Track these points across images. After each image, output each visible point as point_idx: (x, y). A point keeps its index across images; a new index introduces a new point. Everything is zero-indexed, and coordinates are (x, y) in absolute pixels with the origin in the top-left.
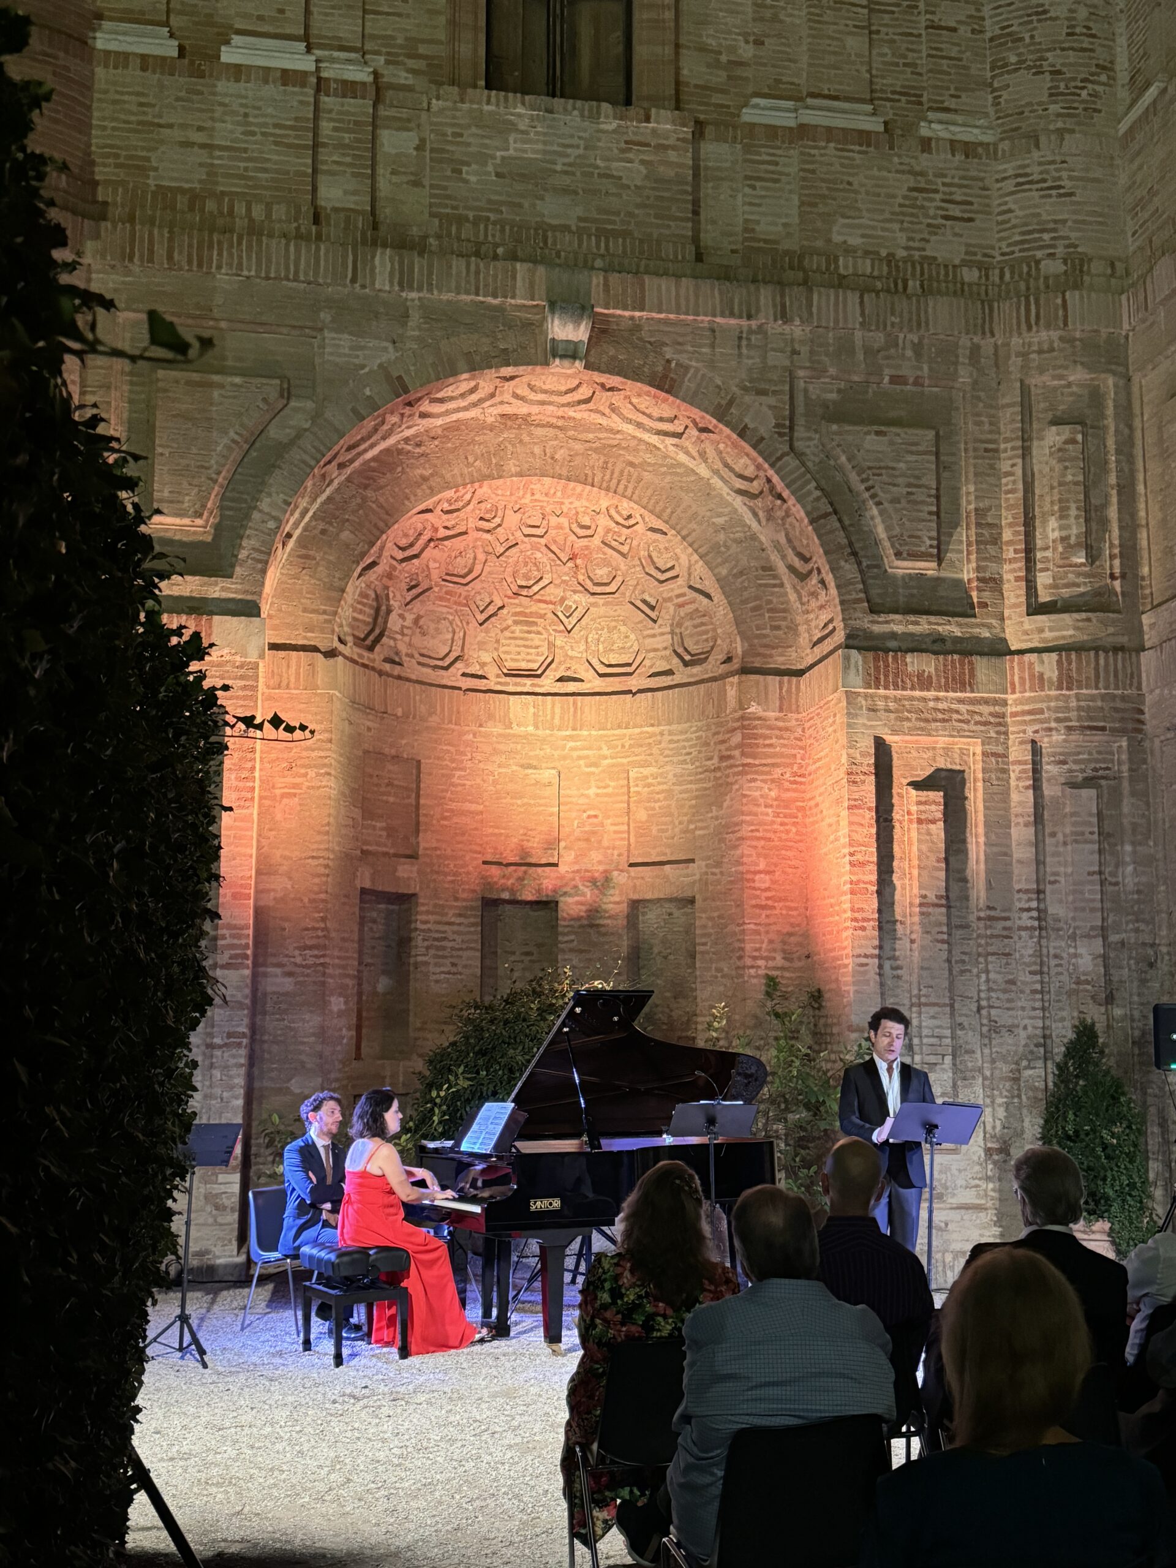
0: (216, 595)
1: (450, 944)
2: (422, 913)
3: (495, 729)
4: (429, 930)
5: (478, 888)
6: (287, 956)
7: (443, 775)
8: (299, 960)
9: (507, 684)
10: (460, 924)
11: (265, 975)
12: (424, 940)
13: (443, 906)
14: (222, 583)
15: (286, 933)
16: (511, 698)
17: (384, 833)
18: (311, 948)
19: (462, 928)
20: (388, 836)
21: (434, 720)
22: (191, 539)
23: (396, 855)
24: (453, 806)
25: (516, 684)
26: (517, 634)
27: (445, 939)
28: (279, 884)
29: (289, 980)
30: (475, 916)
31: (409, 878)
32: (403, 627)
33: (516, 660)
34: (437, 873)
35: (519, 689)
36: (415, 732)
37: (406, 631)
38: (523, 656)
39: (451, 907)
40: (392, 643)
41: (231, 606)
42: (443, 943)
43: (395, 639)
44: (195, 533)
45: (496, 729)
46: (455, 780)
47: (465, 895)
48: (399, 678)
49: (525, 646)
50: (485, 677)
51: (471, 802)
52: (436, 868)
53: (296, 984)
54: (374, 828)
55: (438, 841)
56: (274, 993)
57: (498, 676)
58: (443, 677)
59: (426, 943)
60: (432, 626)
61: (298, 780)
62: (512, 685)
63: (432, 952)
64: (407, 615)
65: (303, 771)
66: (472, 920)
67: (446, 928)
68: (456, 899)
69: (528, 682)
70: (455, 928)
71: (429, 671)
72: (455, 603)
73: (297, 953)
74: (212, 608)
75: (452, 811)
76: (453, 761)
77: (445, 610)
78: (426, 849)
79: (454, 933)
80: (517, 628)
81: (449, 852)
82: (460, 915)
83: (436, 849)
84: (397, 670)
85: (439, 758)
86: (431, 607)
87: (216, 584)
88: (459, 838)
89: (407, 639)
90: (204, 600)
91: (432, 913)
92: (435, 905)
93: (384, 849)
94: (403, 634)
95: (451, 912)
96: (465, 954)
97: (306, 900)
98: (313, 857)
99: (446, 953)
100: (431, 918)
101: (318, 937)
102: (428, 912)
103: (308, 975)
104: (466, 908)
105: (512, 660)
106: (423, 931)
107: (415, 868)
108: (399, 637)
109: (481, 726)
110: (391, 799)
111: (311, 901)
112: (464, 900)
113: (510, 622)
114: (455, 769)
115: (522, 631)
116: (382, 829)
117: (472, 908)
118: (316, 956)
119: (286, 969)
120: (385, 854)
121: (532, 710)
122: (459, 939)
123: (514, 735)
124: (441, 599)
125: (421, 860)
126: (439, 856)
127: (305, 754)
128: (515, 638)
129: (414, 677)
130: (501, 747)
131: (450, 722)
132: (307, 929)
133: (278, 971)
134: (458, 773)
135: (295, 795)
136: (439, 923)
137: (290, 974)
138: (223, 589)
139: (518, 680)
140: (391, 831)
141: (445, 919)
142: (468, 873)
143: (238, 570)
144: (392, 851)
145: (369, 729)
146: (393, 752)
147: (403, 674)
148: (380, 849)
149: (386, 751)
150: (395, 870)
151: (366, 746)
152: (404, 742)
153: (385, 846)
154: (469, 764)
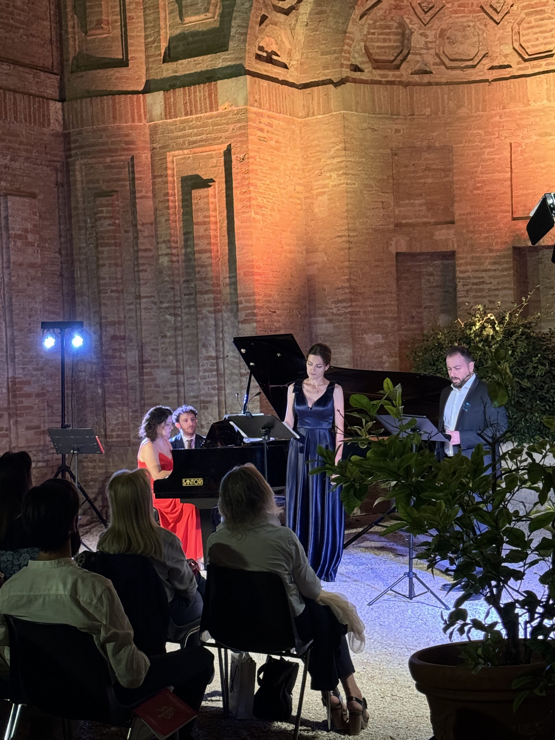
0: (220, 66)
1: (488, 286)
2: (461, 265)
3: (517, 108)
4: (469, 278)
5: (508, 240)
6: (328, 308)
7: (474, 154)
8: (335, 311)
9: (526, 68)
10: (495, 270)
11: (316, 322)
12: (464, 285)
13: (479, 258)
14: (223, 55)
15: (326, 292)
16: (528, 79)
17: (424, 208)
18: (341, 301)
19: (497, 273)
20: (428, 209)
21: (463, 111)
22: (208, 27)
23: (436, 224)
24: (485, 177)
25: (534, 67)
26: (533, 24)
27: (483, 282)
28: (320, 258)
29: (330, 325)
30: (507, 263)
31: (447, 240)
32: (426, 43)
33: (536, 46)
34: (472, 232)
35: (537, 70)
36: (446, 124)
37: (430, 45)
38: (541, 40)
39: (486, 258)
40: (418, 58)
41: (229, 71)
42: (481, 286)
43: (420, 54)
44: (210, 23)
45: (519, 108)
46: (485, 156)
47: (498, 247)
48: (429, 84)
49: (541, 32)
50: (509, 66)
51: (499, 172)
52: (471, 228)
53: (334, 327)
54: (413, 205)
55: (472, 207)
56: (322, 335)
57: (519, 63)
58: (471, 75)
59: (466, 288)
60: (459, 34)
61: (326, 182)
62: (530, 68)
63: (472, 294)
64: (428, 32)
65: (328, 174)
66: (505, 266)
67: (484, 274)
68: (491, 251)
69: (543, 62)
70: (492, 273)
71: (458, 72)
72: (470, 12)
73: (333, 306)
74: (219, 75)
75: (484, 181)
76: (481, 141)
77: (464, 20)
78: (460, 215)
79: (490, 277)
80: (532, 18)
81: (482, 214)
82: (495, 263)
83: (470, 214)
84: (426, 78)
85: (469, 141)
86: (451, 20)
87: (220, 57)
88: (490, 203)
89: (432, 51)
90: (214, 71)
91: (471, 264)
92: (473, 258)
93: (425, 220)
94: (428, 49)
95: (488, 262)
96: (501, 293)
97: (336, 268)
98: (339, 236)
99: (484, 293)
100: (469, 268)
101: (346, 293)
102: (466, 264)
103: (341, 321)
104: (500, 257)
105: (533, 46)
106: (463, 278)
107: (452, 231)
108: (424, 51)
109: (504, 108)
110: (430, 181)
111: (341, 268)
112: (498, 251)
113: (523, 16)
114: (485, 147)
115: (536, 20)
116: (421, 205)
117: (504, 257)
118: (345, 307)
119: (328, 318)
120: (425, 224)
121: (545, 86)
122: (495, 282)
123: (533, 111)
124: (456, 12)
125: (458, 224)
126: (473, 219)
127: (329, 162)
128: (532, 27)
129: (444, 80)
130: (523, 122)
131: (478, 110)
132: (339, 289)
133: (322, 319)
134: (487, 150)
135: (325, 193)
136: (477, 271)
137: (330, 321)
138: (224, 60)
139: (535, 62)
140: (431, 206)
141: (482, 268)
142: (500, 229)
143: (231, 44)
144: (433, 220)
145: (397, 131)
146: (425, 143)
147: (432, 81)
148: (420, 220)
149: (418, 144)
150: (433, 235)
151: (394, 145)
152: (435, 134)
153: (426, 217)
154: (497, 141)
